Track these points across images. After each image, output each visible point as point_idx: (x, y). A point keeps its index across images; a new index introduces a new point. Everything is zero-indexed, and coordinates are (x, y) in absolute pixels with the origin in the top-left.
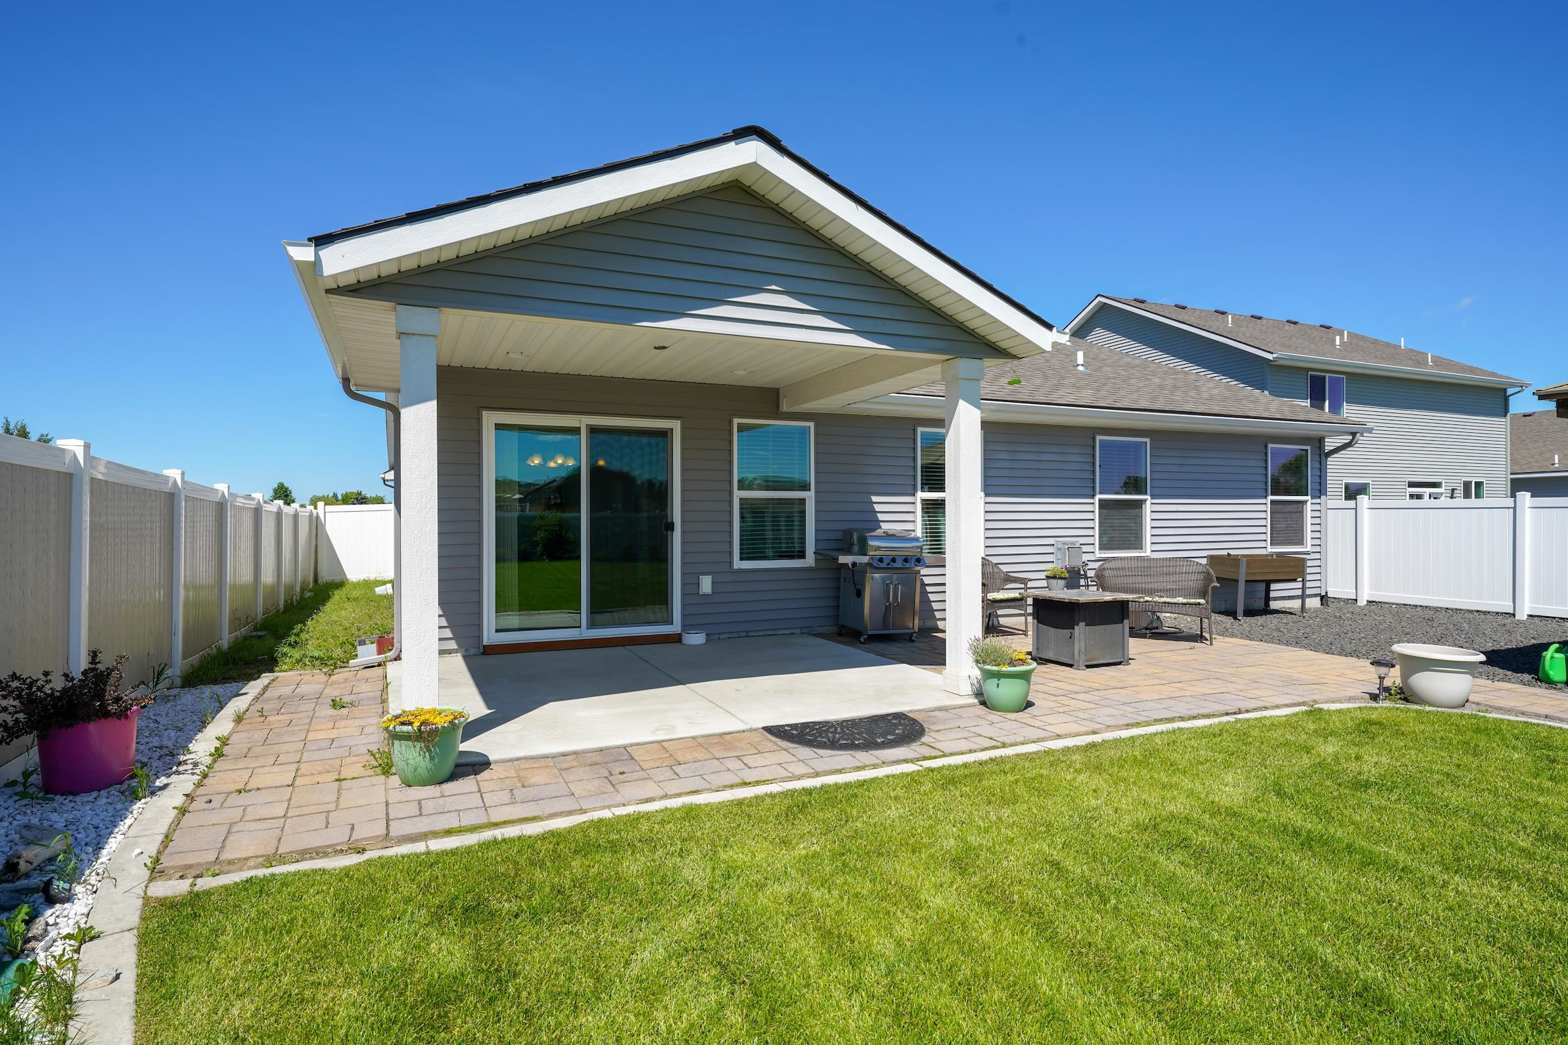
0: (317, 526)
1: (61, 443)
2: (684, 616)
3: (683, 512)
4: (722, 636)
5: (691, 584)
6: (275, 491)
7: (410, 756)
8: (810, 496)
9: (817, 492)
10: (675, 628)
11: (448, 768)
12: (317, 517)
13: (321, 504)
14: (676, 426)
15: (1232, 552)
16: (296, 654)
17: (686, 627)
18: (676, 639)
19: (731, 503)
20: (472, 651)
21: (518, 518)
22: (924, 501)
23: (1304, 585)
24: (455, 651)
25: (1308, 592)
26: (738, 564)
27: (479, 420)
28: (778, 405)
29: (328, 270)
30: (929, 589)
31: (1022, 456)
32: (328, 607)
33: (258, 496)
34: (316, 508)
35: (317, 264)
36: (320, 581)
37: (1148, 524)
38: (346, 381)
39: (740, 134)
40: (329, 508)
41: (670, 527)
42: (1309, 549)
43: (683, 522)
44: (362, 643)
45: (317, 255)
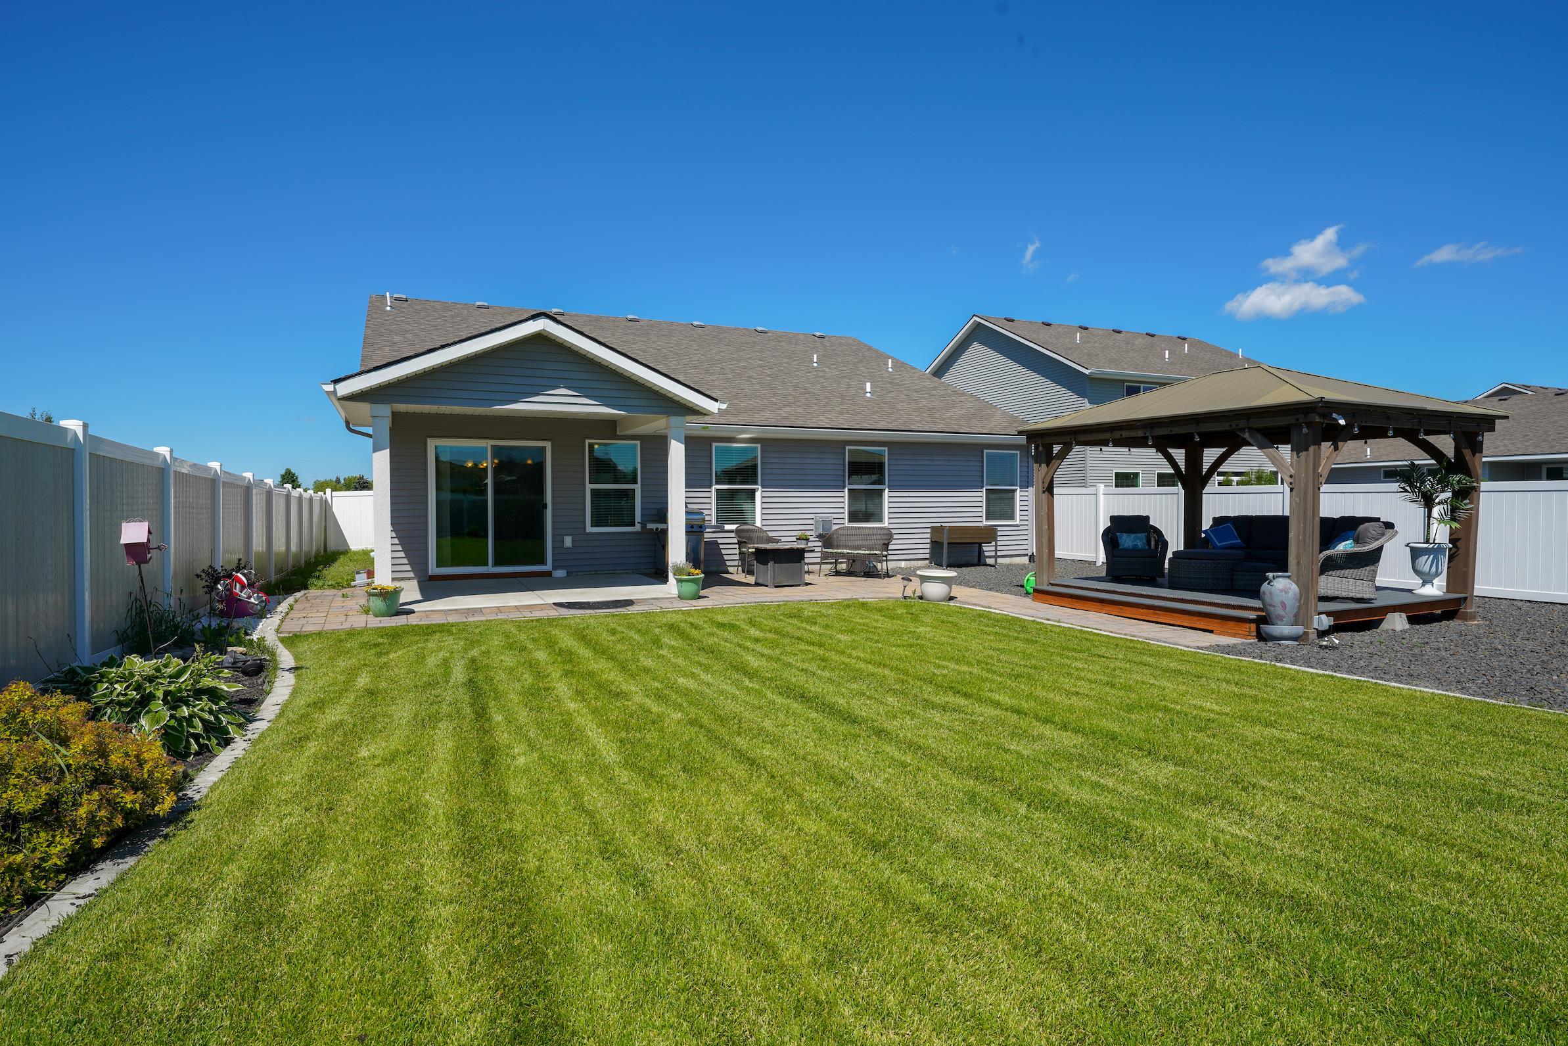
0: (326, 507)
1: (64, 423)
2: (554, 560)
3: (553, 497)
4: (579, 573)
5: (558, 541)
6: (283, 477)
7: (378, 603)
8: (637, 487)
9: (642, 485)
10: (548, 567)
11: (394, 611)
12: (326, 501)
13: (328, 491)
14: (548, 445)
15: (944, 525)
16: (320, 583)
17: (555, 567)
18: (548, 574)
19: (584, 491)
20: (423, 579)
21: (450, 501)
22: (717, 490)
23: (996, 548)
24: (413, 578)
25: (999, 553)
26: (590, 529)
27: (426, 444)
28: (615, 430)
29: (340, 394)
30: (721, 546)
31: (789, 461)
32: (336, 565)
33: (269, 481)
34: (325, 494)
35: (335, 391)
36: (328, 549)
37: (886, 505)
38: (347, 423)
39: (535, 317)
40: (335, 493)
41: (545, 506)
42: (1018, 522)
43: (553, 504)
44: (358, 573)
45: (335, 388)
